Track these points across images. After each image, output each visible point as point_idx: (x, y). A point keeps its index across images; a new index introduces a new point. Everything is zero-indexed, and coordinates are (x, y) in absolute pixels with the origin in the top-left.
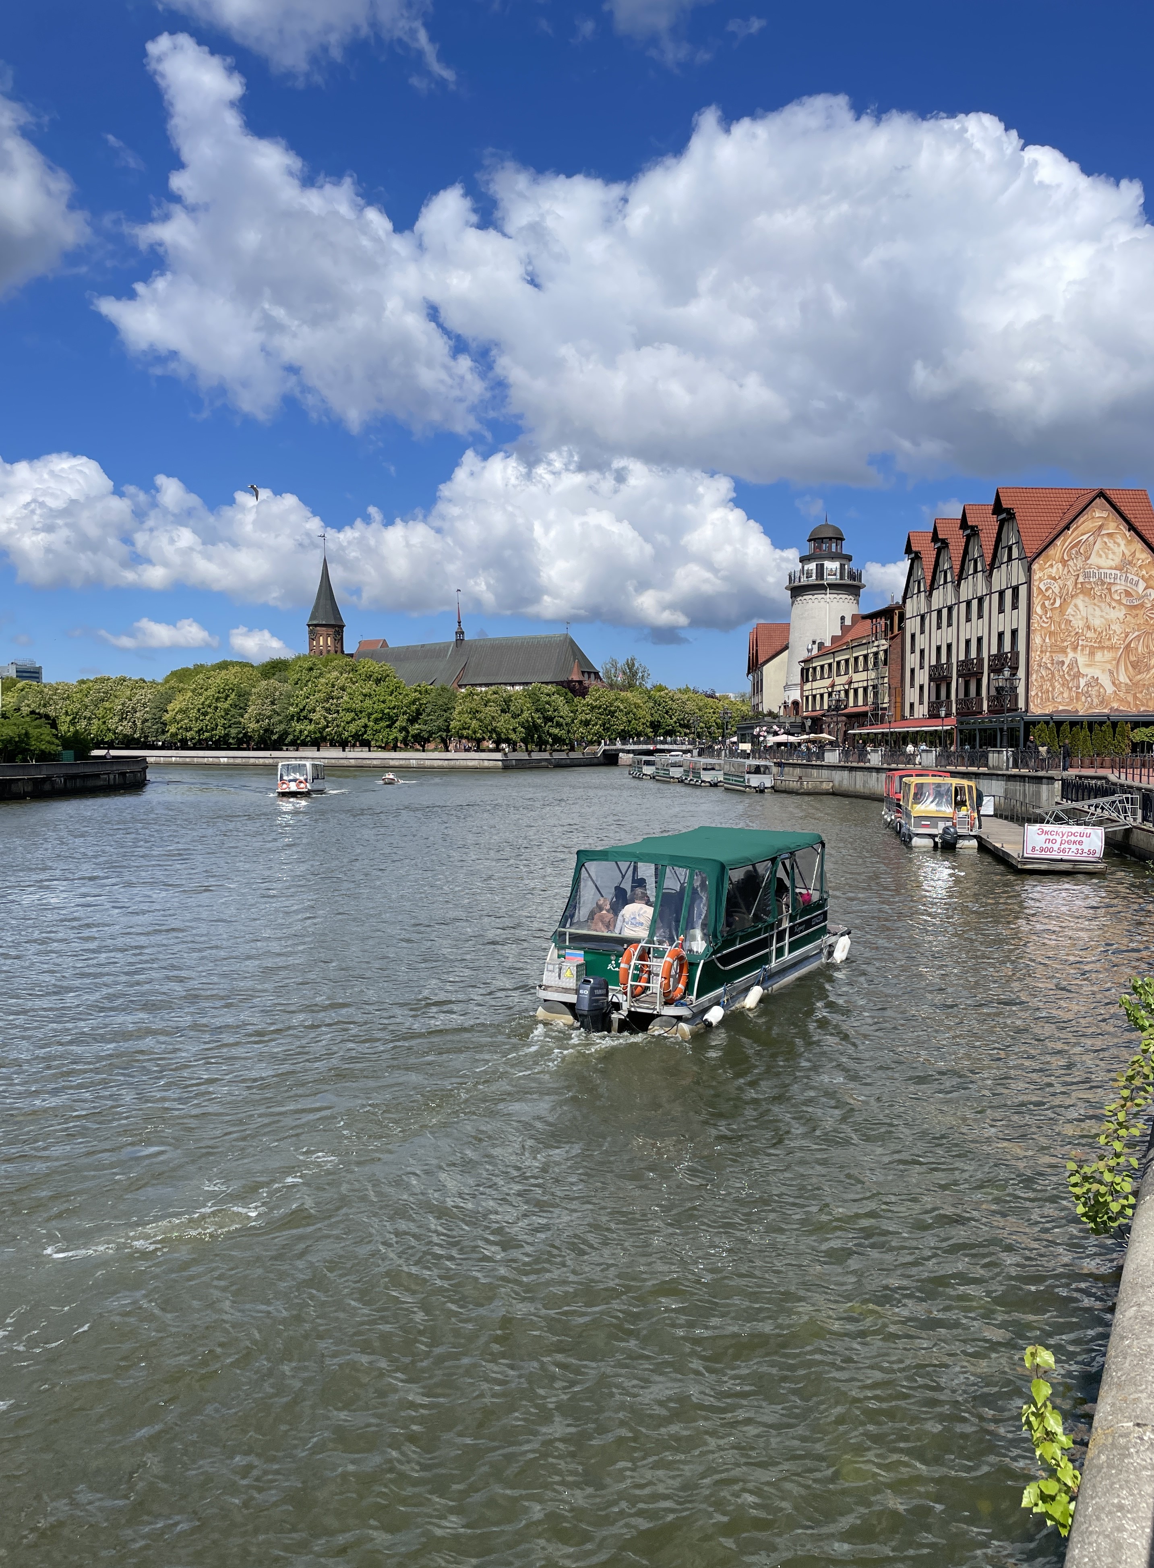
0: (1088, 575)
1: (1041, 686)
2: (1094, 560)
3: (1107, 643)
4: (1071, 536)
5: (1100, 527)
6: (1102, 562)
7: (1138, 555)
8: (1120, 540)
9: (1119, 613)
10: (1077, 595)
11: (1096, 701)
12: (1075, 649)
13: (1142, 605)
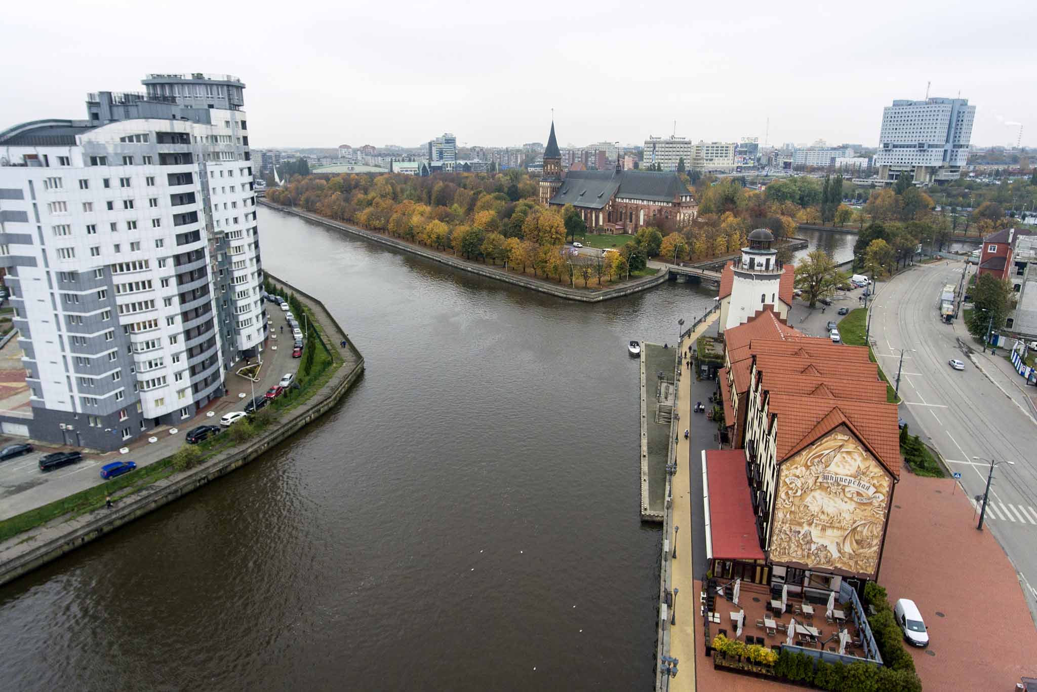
0: (825, 478)
1: (780, 544)
2: (833, 468)
3: (837, 525)
4: (815, 450)
5: (841, 447)
6: (840, 470)
7: (871, 469)
8: (856, 456)
9: (851, 506)
10: (815, 490)
11: (823, 560)
12: (810, 524)
13: (871, 504)
